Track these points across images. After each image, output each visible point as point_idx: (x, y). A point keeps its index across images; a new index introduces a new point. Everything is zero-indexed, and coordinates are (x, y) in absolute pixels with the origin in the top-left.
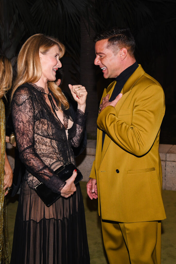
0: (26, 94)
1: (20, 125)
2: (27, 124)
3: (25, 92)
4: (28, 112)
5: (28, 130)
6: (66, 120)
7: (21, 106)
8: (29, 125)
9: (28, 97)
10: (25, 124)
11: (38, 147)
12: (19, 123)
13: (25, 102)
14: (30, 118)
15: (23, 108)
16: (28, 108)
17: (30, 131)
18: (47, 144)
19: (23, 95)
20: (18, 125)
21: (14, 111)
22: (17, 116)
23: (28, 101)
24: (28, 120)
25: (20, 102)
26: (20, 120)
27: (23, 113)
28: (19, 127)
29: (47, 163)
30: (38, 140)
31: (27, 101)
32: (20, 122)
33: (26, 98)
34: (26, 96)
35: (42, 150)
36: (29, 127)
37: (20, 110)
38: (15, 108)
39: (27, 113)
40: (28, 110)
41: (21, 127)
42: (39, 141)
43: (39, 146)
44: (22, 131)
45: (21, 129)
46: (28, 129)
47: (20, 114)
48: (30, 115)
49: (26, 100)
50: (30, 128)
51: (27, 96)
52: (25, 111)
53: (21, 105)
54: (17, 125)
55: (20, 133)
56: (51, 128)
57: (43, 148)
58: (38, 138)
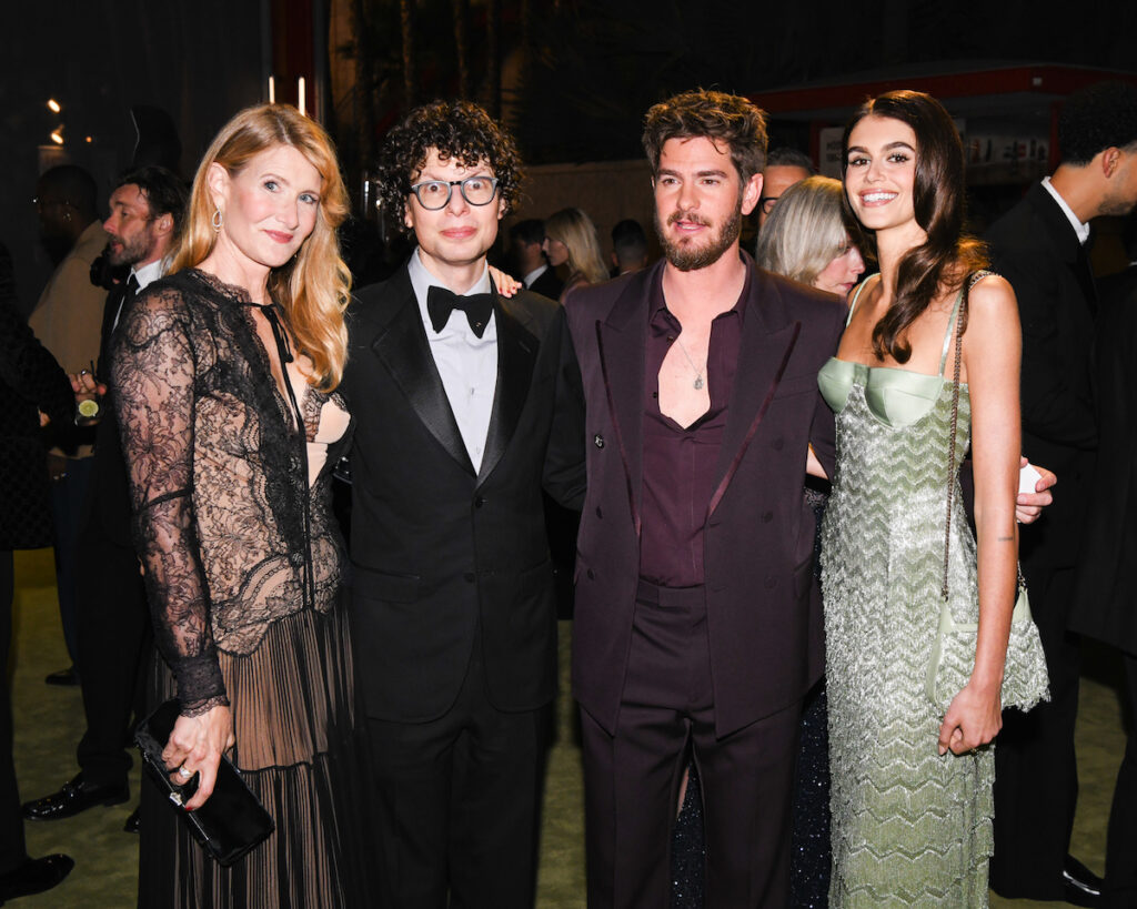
0: (162, 312)
1: (136, 417)
2: (163, 415)
3: (163, 305)
4: (169, 372)
5: (163, 436)
6: (313, 406)
7: (141, 353)
8: (170, 418)
9: (171, 322)
10: (153, 415)
11: (203, 500)
12: (134, 411)
13: (156, 338)
14: (174, 392)
15: (148, 359)
16: (168, 360)
17: (172, 439)
18: (238, 491)
19: (152, 314)
20: (131, 417)
21: (119, 368)
22: (127, 385)
23: (168, 335)
24: (166, 402)
25: (140, 339)
26: (139, 398)
27: (149, 375)
28: (133, 424)
29: (234, 566)
30: (204, 475)
31: (164, 334)
32: (137, 408)
33: (163, 326)
34: (162, 319)
35: (215, 510)
36: (171, 424)
37: (139, 367)
38: (123, 359)
39: (164, 376)
40: (169, 364)
41: (140, 424)
42: (207, 478)
43: (206, 495)
44: (144, 437)
45: (139, 431)
46: (166, 433)
47: (139, 377)
48: (174, 383)
49: (163, 331)
50: (174, 427)
51: (169, 317)
52: (156, 371)
53: (145, 347)
54: (126, 416)
55: (137, 446)
56: (256, 426)
57: (220, 506)
58: (205, 468)
